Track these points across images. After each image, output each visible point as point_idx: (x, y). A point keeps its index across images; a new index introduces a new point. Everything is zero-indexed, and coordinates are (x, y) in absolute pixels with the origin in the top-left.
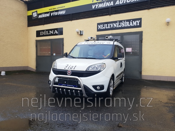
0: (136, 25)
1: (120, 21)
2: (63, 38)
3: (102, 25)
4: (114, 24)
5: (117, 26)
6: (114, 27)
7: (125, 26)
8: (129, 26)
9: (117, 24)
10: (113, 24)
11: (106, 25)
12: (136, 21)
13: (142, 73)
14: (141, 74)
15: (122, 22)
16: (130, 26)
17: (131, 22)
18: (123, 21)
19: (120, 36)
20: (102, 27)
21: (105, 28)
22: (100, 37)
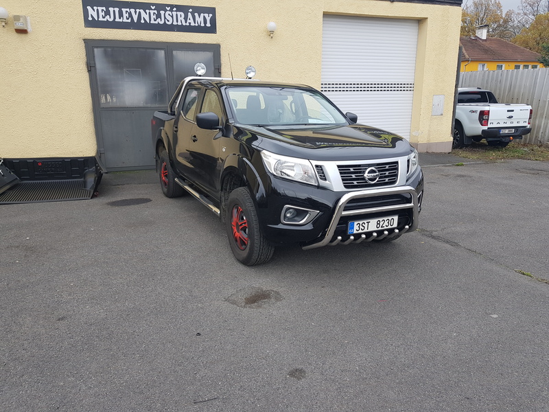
0: (203, 25)
1: (160, 7)
3: (100, 9)
4: (142, 11)
5: (150, 20)
6: (143, 21)
7: (175, 23)
8: (184, 24)
9: (152, 12)
10: (138, 10)
11: (117, 10)
12: (202, 15)
15: (166, 11)
16: (188, 24)
17: (189, 13)
18: (168, 9)
19: (163, 52)
20: (103, 14)
21: (111, 20)
22: (97, 47)
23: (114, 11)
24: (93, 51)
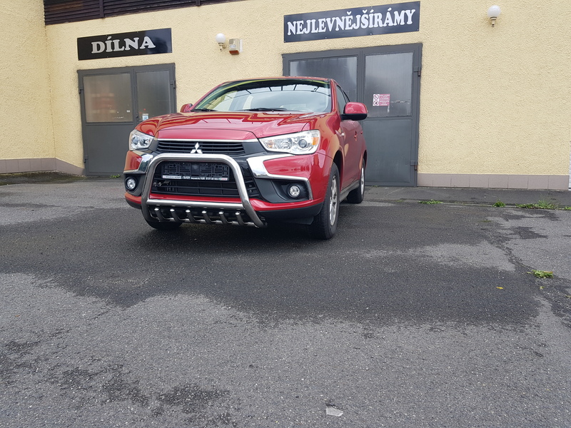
0: (403, 23)
1: (357, 11)
2: (174, 64)
3: (299, 23)
4: (338, 19)
5: (345, 26)
6: (337, 29)
7: (371, 26)
8: (381, 25)
10: (333, 19)
11: (314, 21)
12: (403, 12)
13: (419, 168)
14: (416, 170)
15: (362, 14)
16: (385, 25)
17: (388, 14)
18: (365, 12)
19: (355, 58)
20: (301, 27)
21: (307, 32)
22: (293, 61)
23: (311, 23)
24: (289, 65)
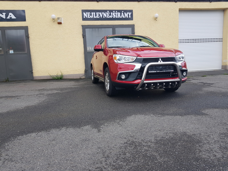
0: (127, 17)
1: (111, 11)
2: (27, 27)
4: (104, 13)
6: (104, 17)
7: (116, 17)
8: (120, 17)
9: (108, 13)
10: (102, 13)
11: (94, 13)
12: (127, 13)
17: (122, 13)
18: (114, 12)
20: (89, 15)
21: (92, 17)
22: (87, 28)
23: (93, 14)
24: (85, 30)
